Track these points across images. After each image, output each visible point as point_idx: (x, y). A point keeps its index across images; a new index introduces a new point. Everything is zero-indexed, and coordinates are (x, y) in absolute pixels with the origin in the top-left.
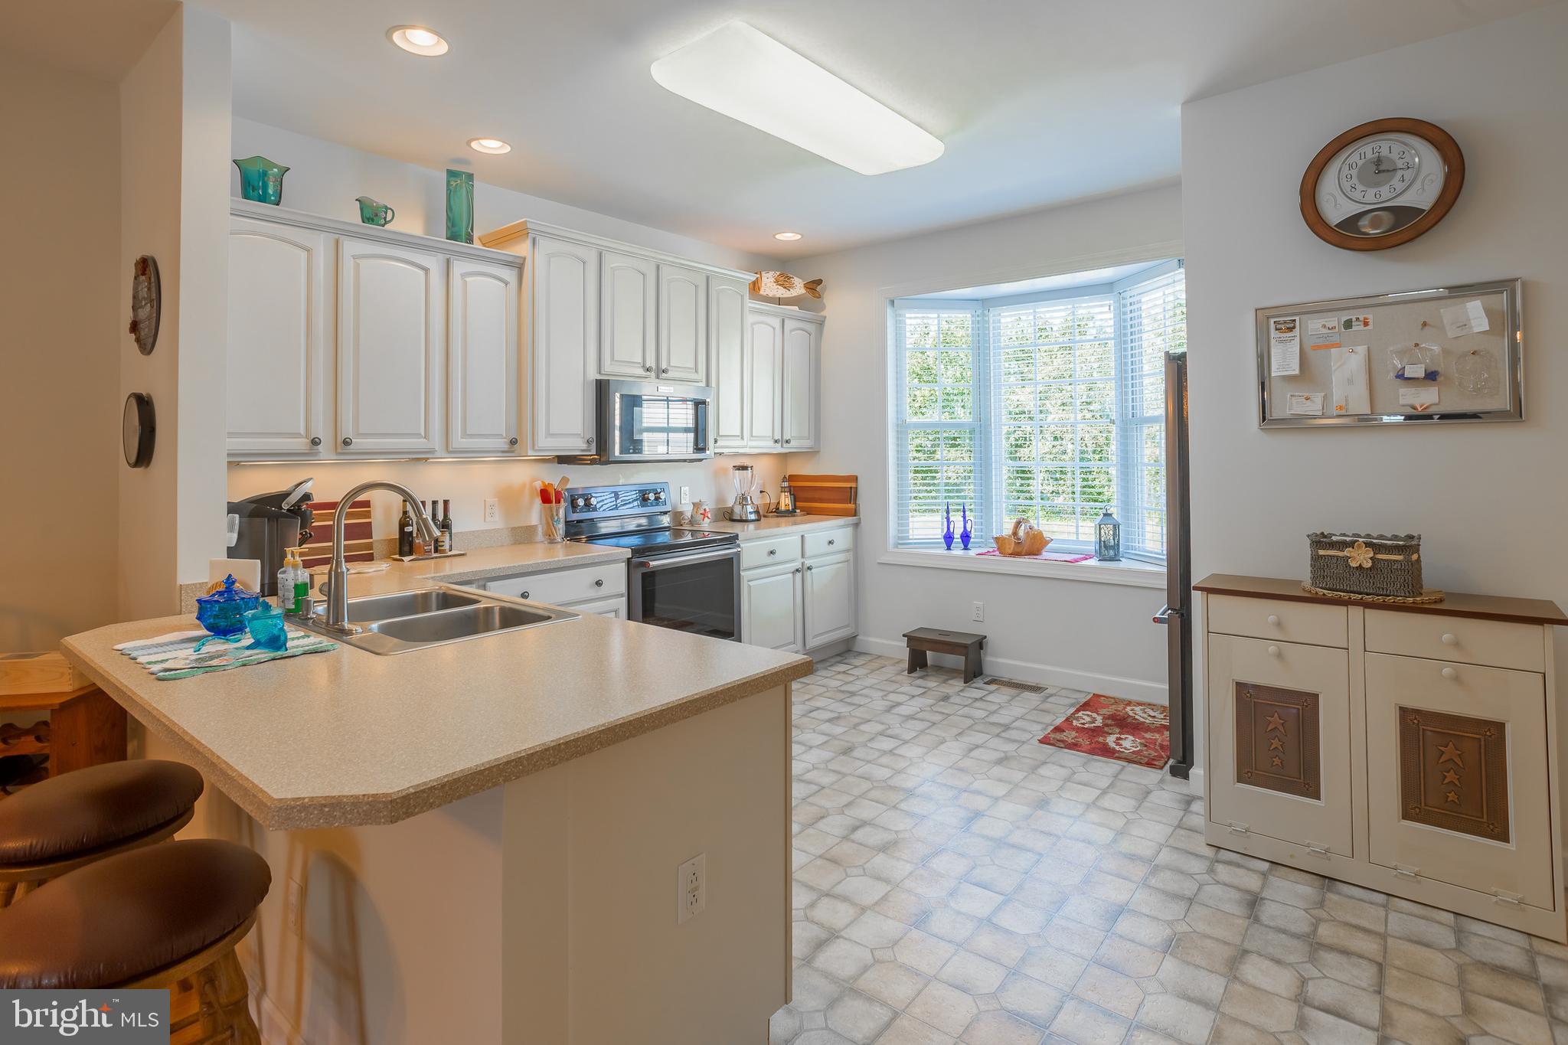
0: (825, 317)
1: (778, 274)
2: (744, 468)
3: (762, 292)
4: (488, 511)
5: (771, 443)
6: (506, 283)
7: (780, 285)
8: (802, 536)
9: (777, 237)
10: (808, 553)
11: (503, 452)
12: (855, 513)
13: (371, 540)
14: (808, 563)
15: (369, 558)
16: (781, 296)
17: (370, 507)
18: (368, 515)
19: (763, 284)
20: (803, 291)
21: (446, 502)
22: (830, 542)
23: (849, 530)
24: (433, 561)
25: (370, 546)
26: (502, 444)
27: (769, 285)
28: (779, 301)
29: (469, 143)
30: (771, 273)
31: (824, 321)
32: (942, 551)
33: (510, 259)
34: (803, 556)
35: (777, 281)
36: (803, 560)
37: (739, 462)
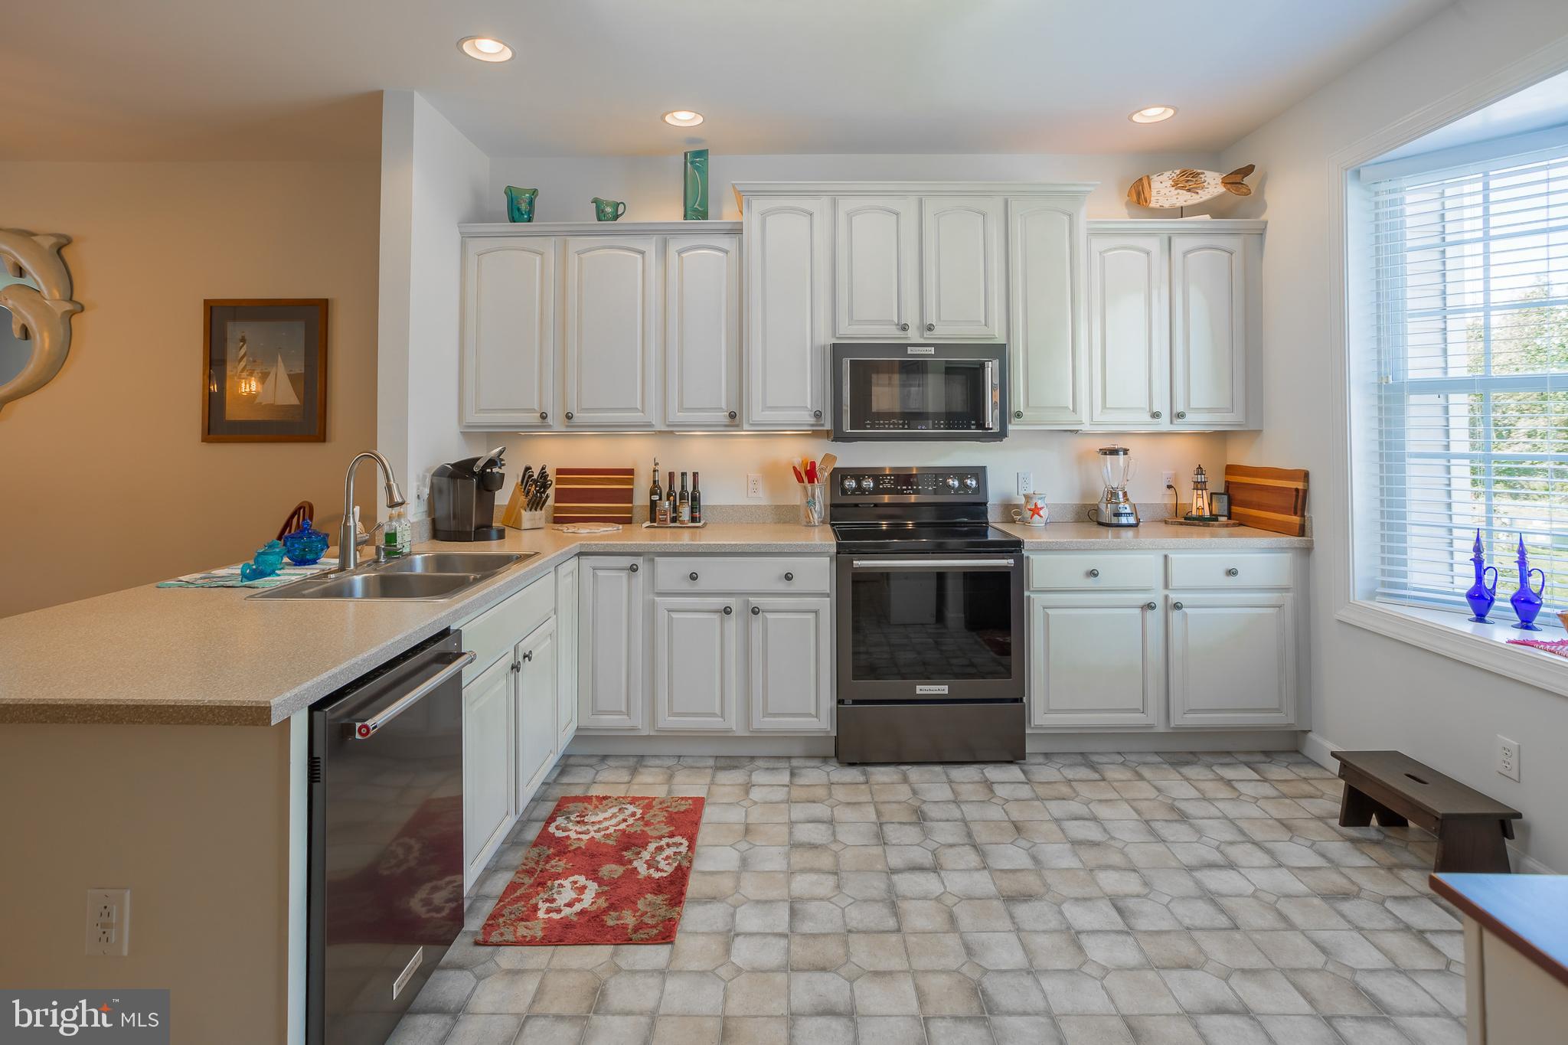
0: (1267, 222)
1: (1178, 172)
2: (1113, 452)
3: (1153, 205)
4: (751, 486)
5: (1147, 418)
6: (727, 252)
7: (1182, 188)
8: (1166, 557)
9: (1136, 118)
10: (1175, 582)
11: (726, 426)
12: (1302, 531)
13: (630, 505)
14: (1174, 597)
15: (628, 521)
16: (1184, 204)
17: (633, 475)
18: (631, 482)
19: (1154, 193)
20: (1221, 189)
21: (695, 475)
22: (1231, 573)
23: (1286, 558)
24: (668, 530)
25: (629, 510)
26: (722, 417)
27: (1164, 192)
28: (1182, 212)
29: (663, 118)
30: (1167, 174)
31: (1265, 229)
32: (1464, 625)
33: (729, 227)
34: (1166, 586)
35: (1176, 185)
36: (1167, 592)
37: (1108, 444)
